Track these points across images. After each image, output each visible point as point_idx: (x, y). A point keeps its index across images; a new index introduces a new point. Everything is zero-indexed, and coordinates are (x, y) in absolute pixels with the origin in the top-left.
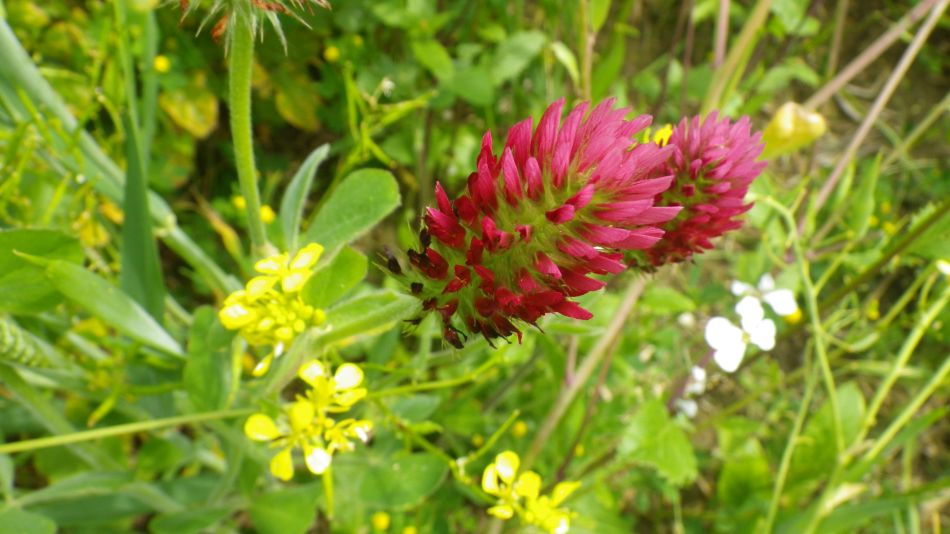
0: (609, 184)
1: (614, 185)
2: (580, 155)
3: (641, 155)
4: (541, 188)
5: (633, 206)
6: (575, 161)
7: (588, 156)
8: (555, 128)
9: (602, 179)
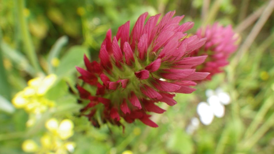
0: (170, 59)
1: (173, 60)
2: (154, 42)
3: (189, 42)
4: (133, 59)
5: (183, 72)
6: (151, 45)
7: (159, 42)
8: (141, 27)
9: (166, 56)
